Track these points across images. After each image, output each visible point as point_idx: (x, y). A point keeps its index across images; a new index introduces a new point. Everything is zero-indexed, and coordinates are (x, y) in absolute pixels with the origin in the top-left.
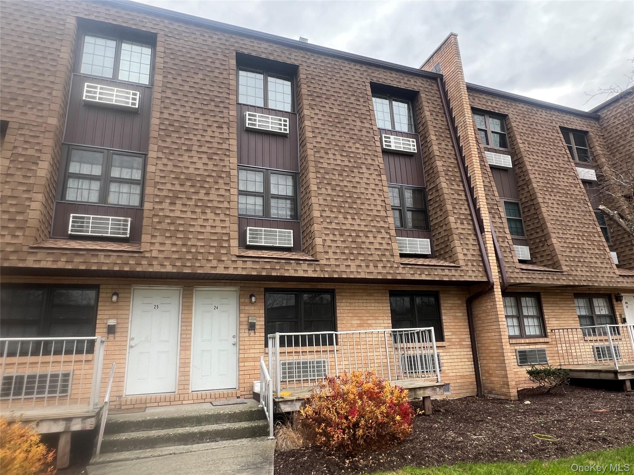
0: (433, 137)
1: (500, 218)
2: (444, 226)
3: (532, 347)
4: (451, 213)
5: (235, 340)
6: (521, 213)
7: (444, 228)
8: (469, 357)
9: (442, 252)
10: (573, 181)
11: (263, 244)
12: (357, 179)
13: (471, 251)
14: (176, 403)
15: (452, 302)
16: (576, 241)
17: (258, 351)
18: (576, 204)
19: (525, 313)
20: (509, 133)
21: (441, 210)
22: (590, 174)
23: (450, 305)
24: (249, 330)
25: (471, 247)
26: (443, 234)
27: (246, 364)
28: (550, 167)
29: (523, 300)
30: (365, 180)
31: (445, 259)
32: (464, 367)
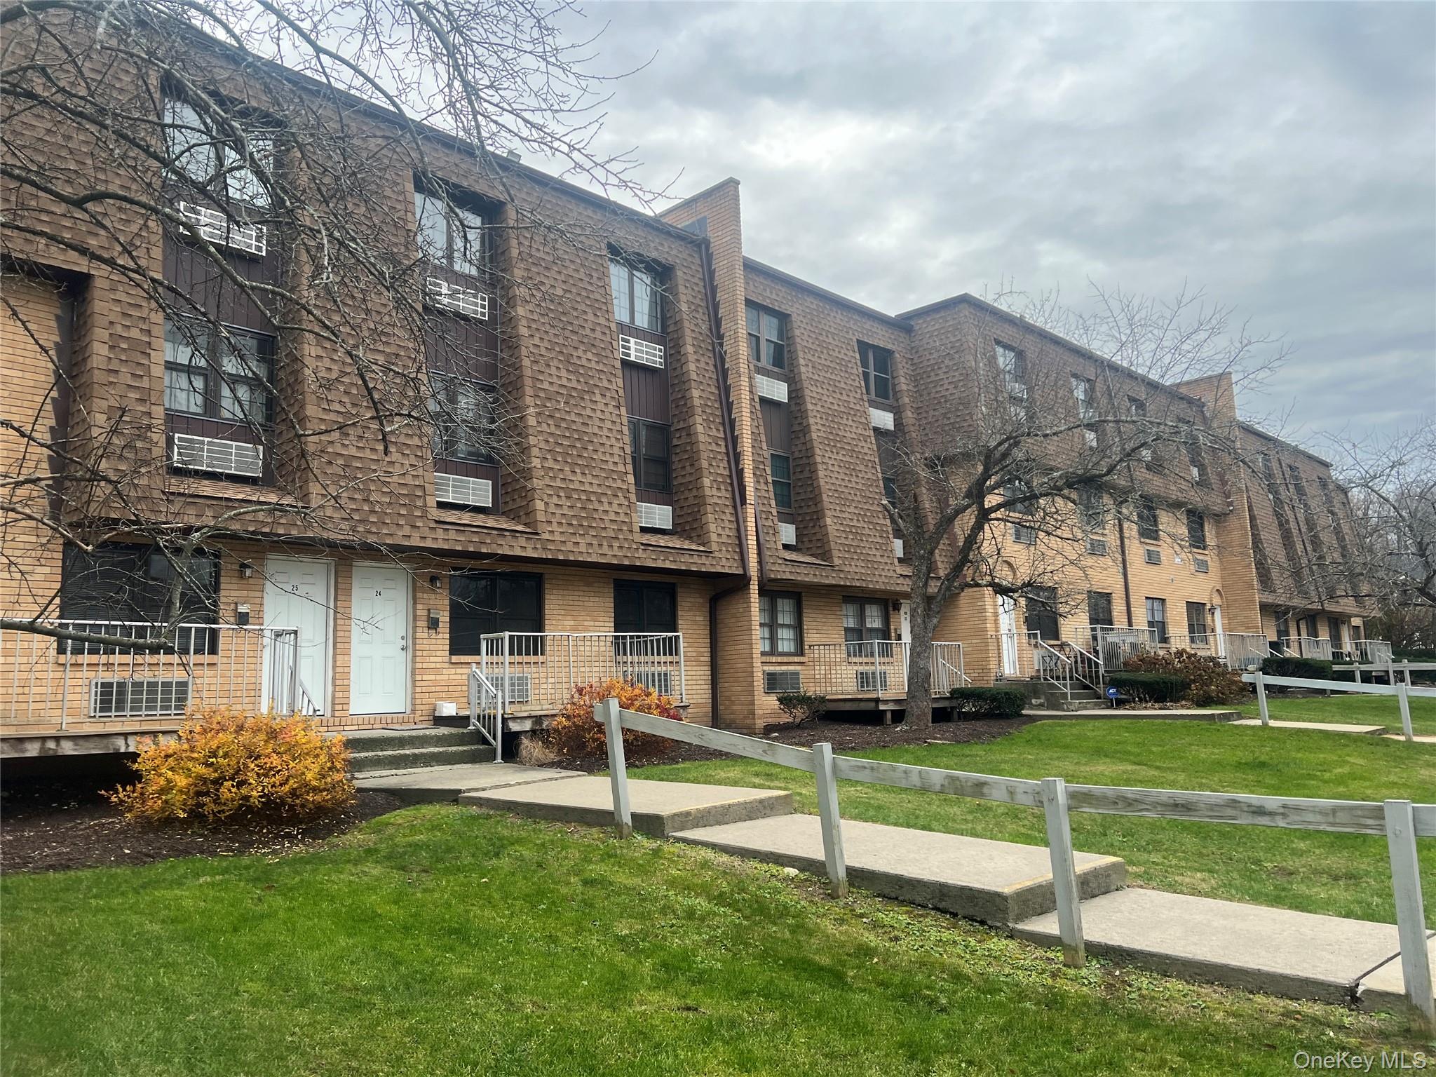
0: (690, 349)
1: (766, 483)
2: (694, 490)
3: (784, 668)
4: (705, 473)
5: (404, 643)
6: (792, 472)
7: (695, 492)
8: (706, 678)
9: (687, 528)
10: (864, 433)
11: (451, 501)
12: (589, 412)
13: (727, 530)
14: (335, 728)
15: (692, 600)
16: (855, 523)
17: (440, 659)
18: (862, 467)
19: (780, 621)
20: (788, 345)
21: (692, 465)
22: (885, 420)
23: (689, 604)
24: (429, 628)
25: (727, 524)
26: (691, 501)
27: (425, 677)
28: (836, 408)
29: (779, 601)
30: (599, 414)
31: (690, 538)
32: (699, 692)
